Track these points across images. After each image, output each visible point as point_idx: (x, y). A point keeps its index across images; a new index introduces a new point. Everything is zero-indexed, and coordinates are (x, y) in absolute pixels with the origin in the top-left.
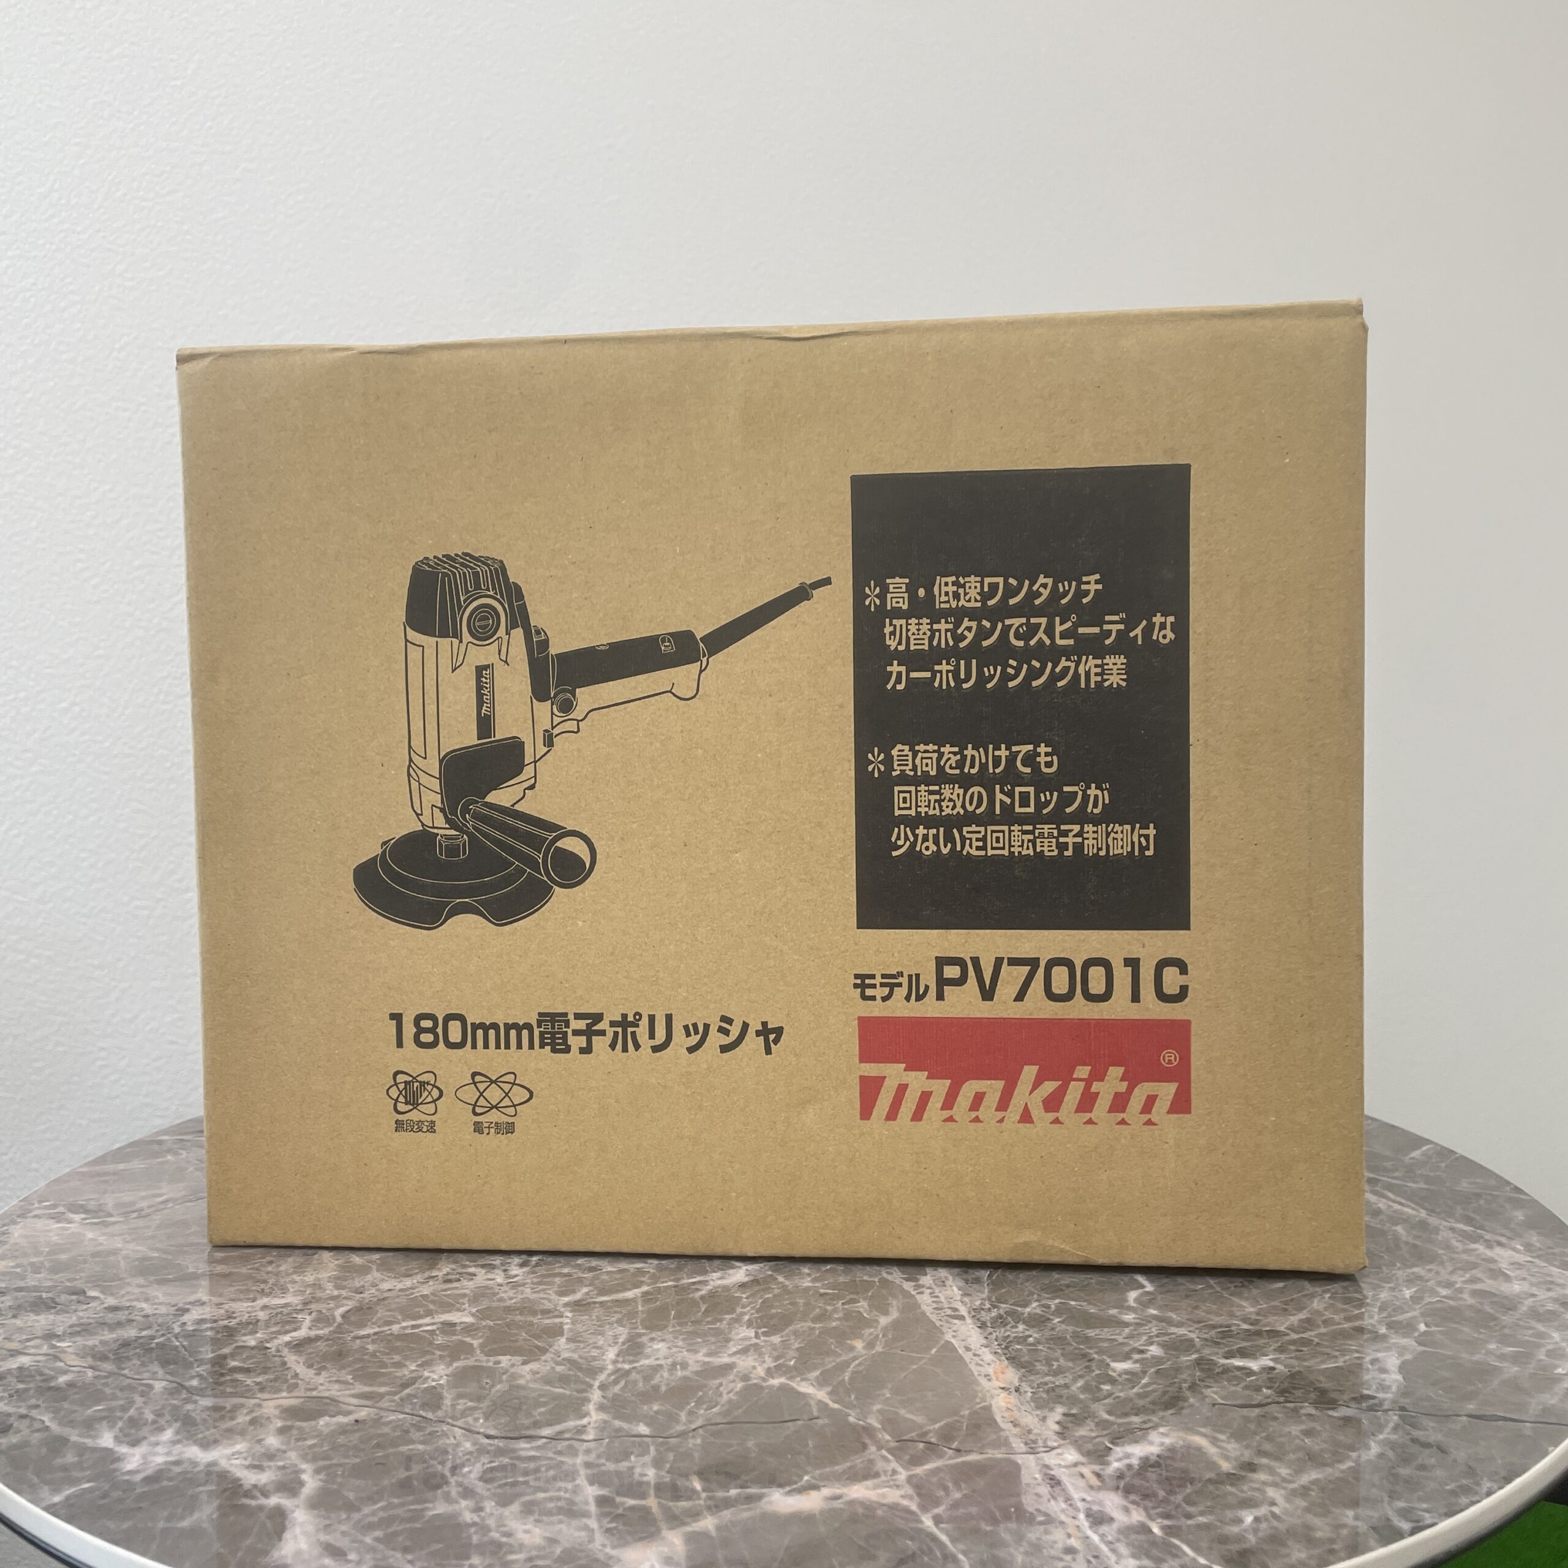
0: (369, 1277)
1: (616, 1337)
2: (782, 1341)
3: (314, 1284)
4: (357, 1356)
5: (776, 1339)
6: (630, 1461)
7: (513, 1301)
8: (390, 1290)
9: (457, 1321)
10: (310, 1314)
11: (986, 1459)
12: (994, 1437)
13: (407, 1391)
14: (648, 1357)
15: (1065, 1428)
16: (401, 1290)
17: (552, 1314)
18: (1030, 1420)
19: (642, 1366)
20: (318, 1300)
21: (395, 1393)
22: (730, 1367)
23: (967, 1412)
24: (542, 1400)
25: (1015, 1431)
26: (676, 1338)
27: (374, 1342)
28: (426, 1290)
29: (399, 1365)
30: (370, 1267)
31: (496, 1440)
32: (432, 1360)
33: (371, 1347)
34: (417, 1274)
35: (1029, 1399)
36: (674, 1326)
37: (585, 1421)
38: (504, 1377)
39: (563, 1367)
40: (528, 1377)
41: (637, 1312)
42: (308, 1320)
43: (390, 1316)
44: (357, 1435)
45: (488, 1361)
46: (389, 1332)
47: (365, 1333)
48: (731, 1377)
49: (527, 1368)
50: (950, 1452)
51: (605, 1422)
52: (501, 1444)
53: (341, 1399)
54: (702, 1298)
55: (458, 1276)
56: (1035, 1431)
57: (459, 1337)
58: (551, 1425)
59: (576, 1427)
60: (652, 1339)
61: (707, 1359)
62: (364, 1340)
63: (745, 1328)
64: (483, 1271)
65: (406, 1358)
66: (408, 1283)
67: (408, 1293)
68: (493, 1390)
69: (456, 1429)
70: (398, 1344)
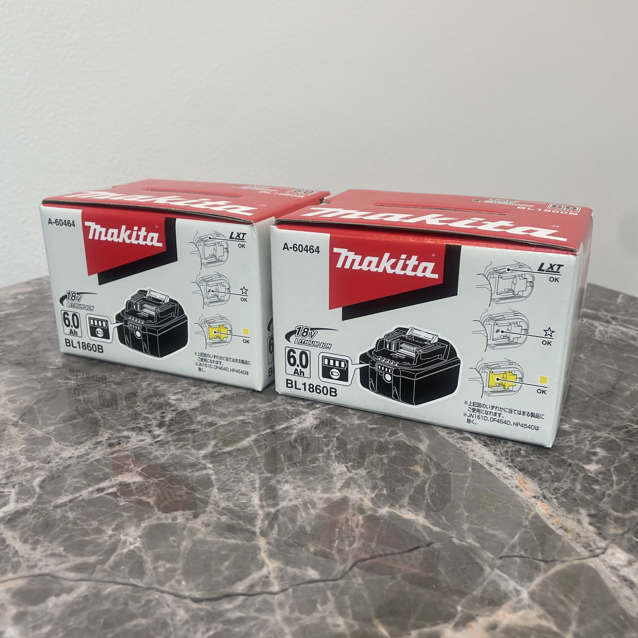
0: (51, 448)
1: (252, 483)
2: (368, 473)
3: (11, 458)
4: (62, 525)
5: (362, 472)
6: (319, 612)
7: (165, 458)
8: (70, 458)
9: (131, 481)
10: (14, 487)
11: (569, 567)
12: (560, 544)
13: (113, 558)
14: (284, 499)
15: (598, 528)
16: (79, 457)
17: (198, 468)
18: (570, 524)
19: (283, 508)
20: (17, 473)
21: (103, 562)
22: (344, 501)
23: (527, 523)
24: (223, 553)
25: (570, 536)
26: (295, 479)
27: (72, 509)
28: (97, 455)
29: (98, 531)
30: (50, 439)
31: (204, 604)
32: (123, 522)
33: (71, 515)
34: (86, 440)
35: (557, 505)
36: (289, 469)
37: (264, 571)
38: (185, 533)
39: (226, 517)
40: (203, 530)
41: (257, 459)
42: (13, 493)
43: (78, 482)
44: (85, 614)
45: (167, 518)
46: (80, 498)
47: (62, 501)
48: (350, 511)
49: (200, 520)
50: (542, 564)
51: (281, 570)
52: (209, 607)
53: (61, 574)
54: (296, 440)
55: (117, 440)
56: (582, 534)
57: (137, 497)
58: (240, 579)
59: (261, 578)
60: (279, 482)
61: (326, 496)
62: (64, 508)
63: (337, 464)
64: (134, 434)
65: (101, 523)
66: (82, 450)
67: (84, 459)
68: (182, 548)
69: (166, 595)
70: (91, 509)
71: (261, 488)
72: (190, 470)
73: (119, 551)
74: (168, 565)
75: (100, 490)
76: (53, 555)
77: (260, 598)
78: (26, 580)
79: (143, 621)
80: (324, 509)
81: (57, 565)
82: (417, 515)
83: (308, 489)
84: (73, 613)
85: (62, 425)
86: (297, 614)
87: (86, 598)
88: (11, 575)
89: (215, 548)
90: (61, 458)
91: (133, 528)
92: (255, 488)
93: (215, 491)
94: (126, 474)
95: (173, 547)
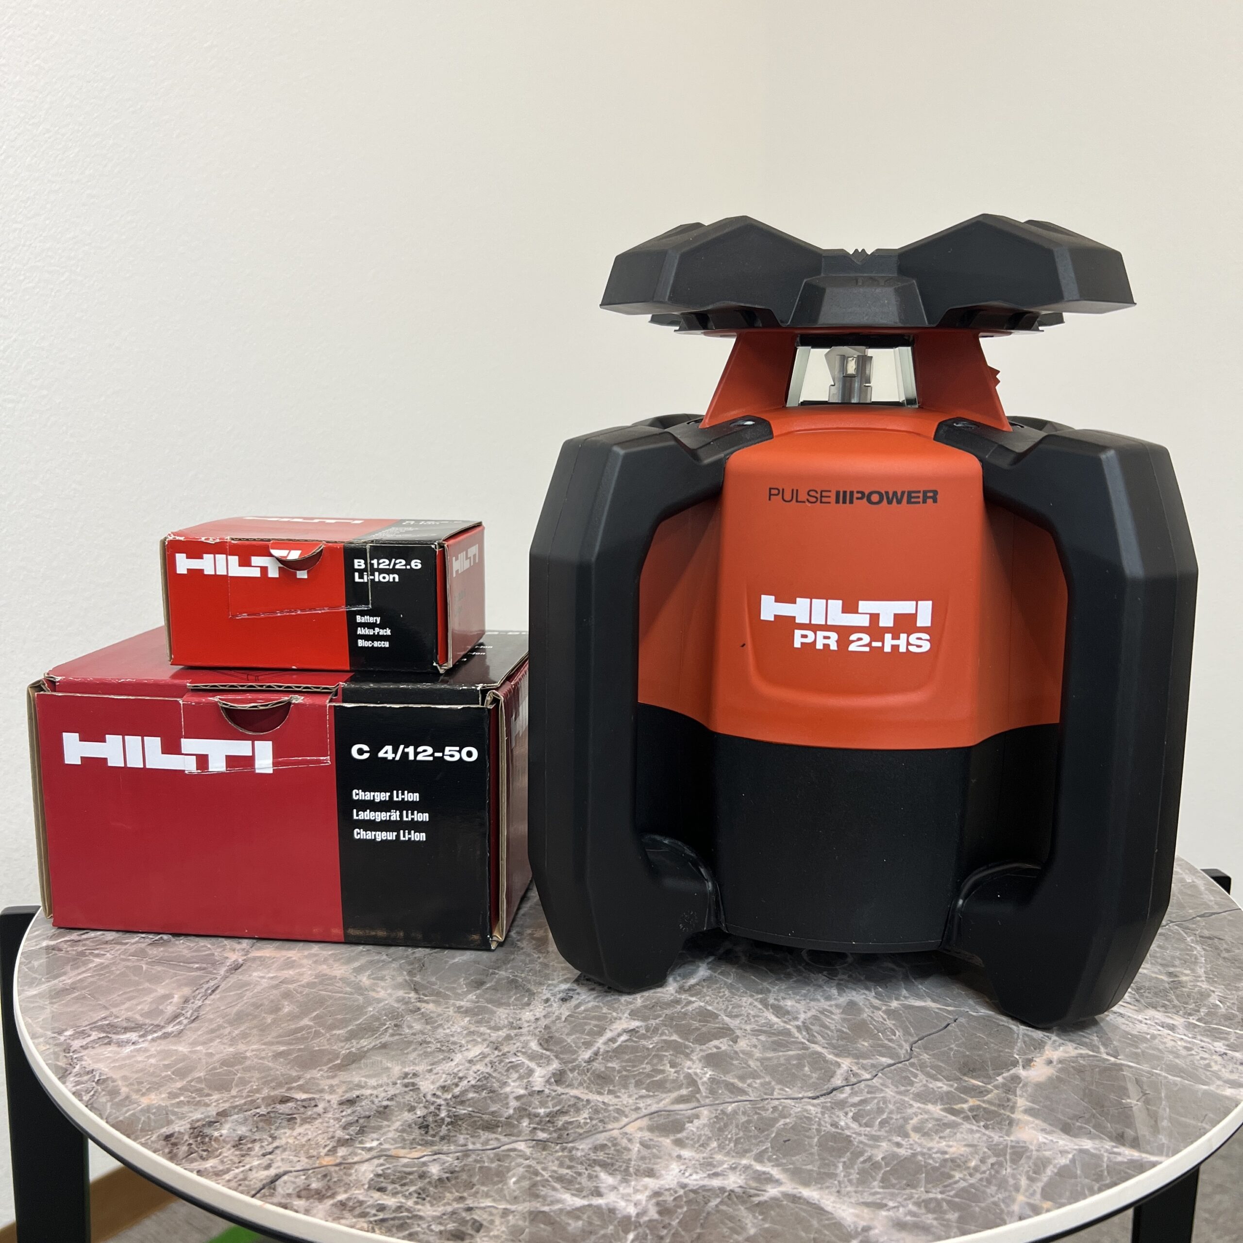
0: (501, 1015)
1: (753, 1005)
3: (471, 1033)
4: (616, 1074)
6: (917, 1082)
8: (537, 1019)
9: (632, 1027)
10: (516, 1055)
13: (701, 1087)
14: (798, 1013)
16: (544, 1017)
19: (805, 1019)
20: (500, 1044)
21: (697, 1092)
24: (794, 1062)
26: (788, 994)
27: (607, 1060)
28: (562, 1011)
29: (659, 1071)
30: (486, 1007)
31: (822, 1099)
32: (672, 1060)
33: (613, 1065)
34: (530, 1000)
37: (844, 1067)
38: (741, 1055)
39: (762, 1037)
40: (755, 1050)
42: (523, 1060)
45: (709, 1048)
47: (587, 1056)
49: (742, 1044)
51: (856, 1063)
57: (656, 1038)
58: (831, 1077)
59: (847, 1072)
60: (776, 1000)
62: (597, 1061)
68: (754, 1067)
69: (783, 1101)
70: (626, 1056)
71: (767, 1009)
72: (679, 1007)
73: (699, 1082)
74: (758, 1081)
75: (613, 1040)
76: (642, 1097)
77: (862, 1085)
78: (646, 1119)
79: (788, 1120)
80: (842, 1013)
81: (658, 1103)
82: (925, 1001)
83: (811, 1000)
84: (721, 1130)
85: (478, 992)
86: (903, 1088)
87: (716, 1117)
88: (625, 1120)
89: (782, 1061)
90: (528, 1022)
91: (689, 1063)
92: (760, 1009)
93: (727, 1019)
94: (618, 1022)
95: (744, 1068)
